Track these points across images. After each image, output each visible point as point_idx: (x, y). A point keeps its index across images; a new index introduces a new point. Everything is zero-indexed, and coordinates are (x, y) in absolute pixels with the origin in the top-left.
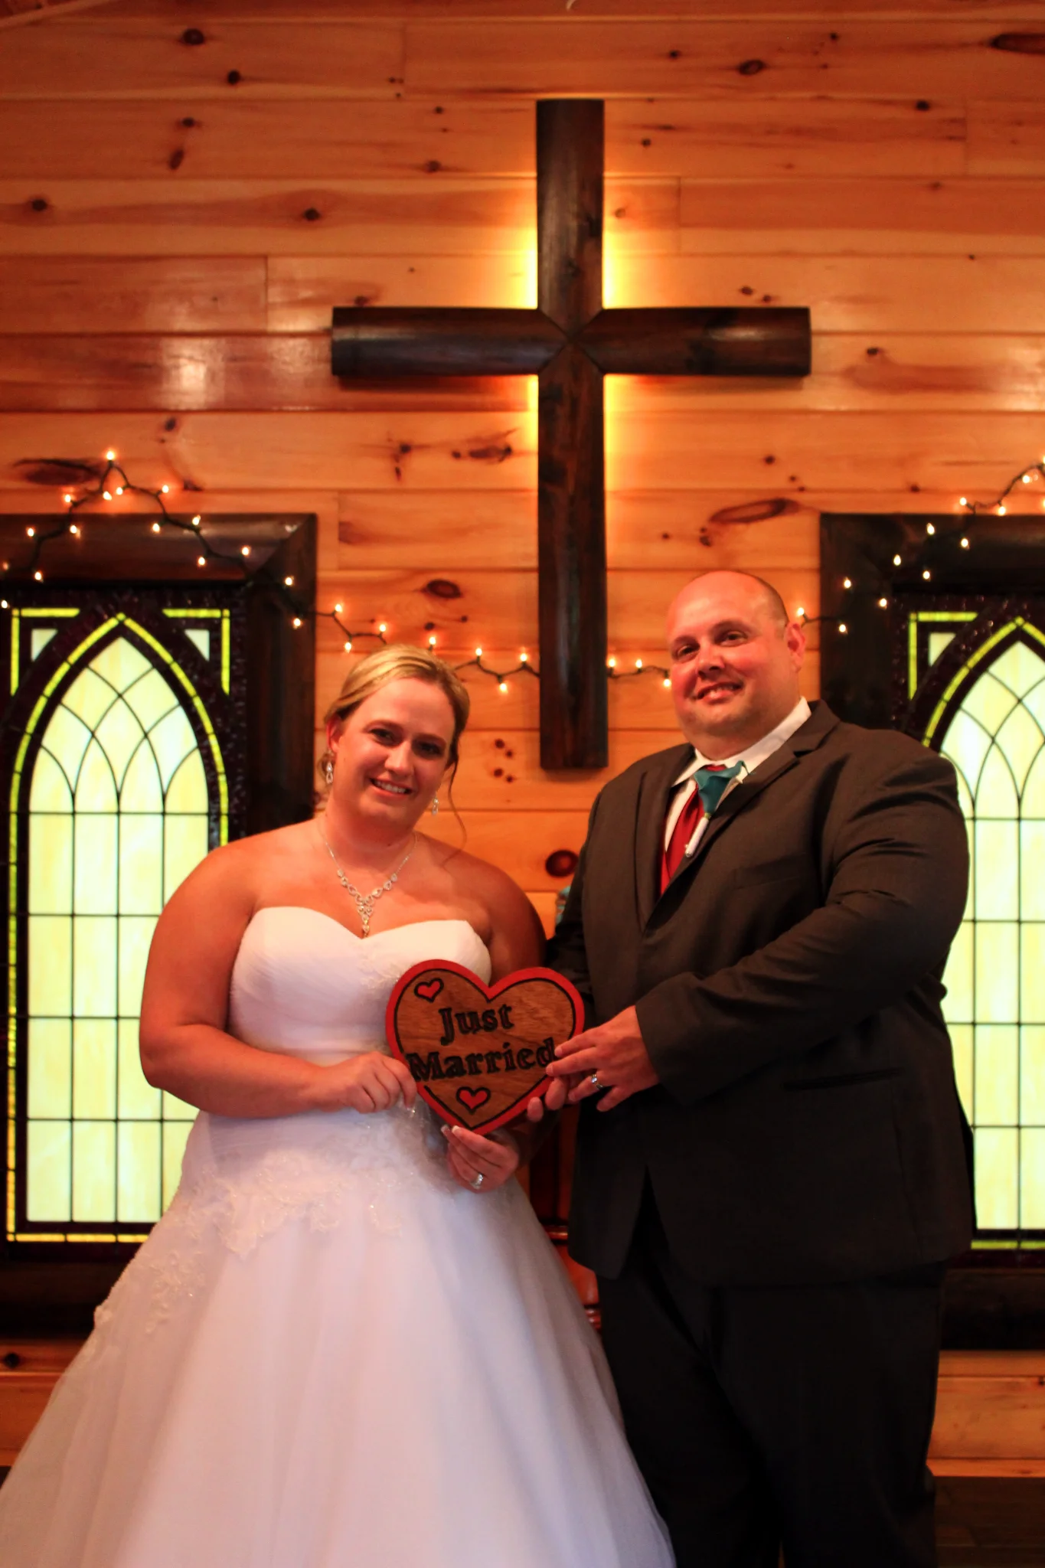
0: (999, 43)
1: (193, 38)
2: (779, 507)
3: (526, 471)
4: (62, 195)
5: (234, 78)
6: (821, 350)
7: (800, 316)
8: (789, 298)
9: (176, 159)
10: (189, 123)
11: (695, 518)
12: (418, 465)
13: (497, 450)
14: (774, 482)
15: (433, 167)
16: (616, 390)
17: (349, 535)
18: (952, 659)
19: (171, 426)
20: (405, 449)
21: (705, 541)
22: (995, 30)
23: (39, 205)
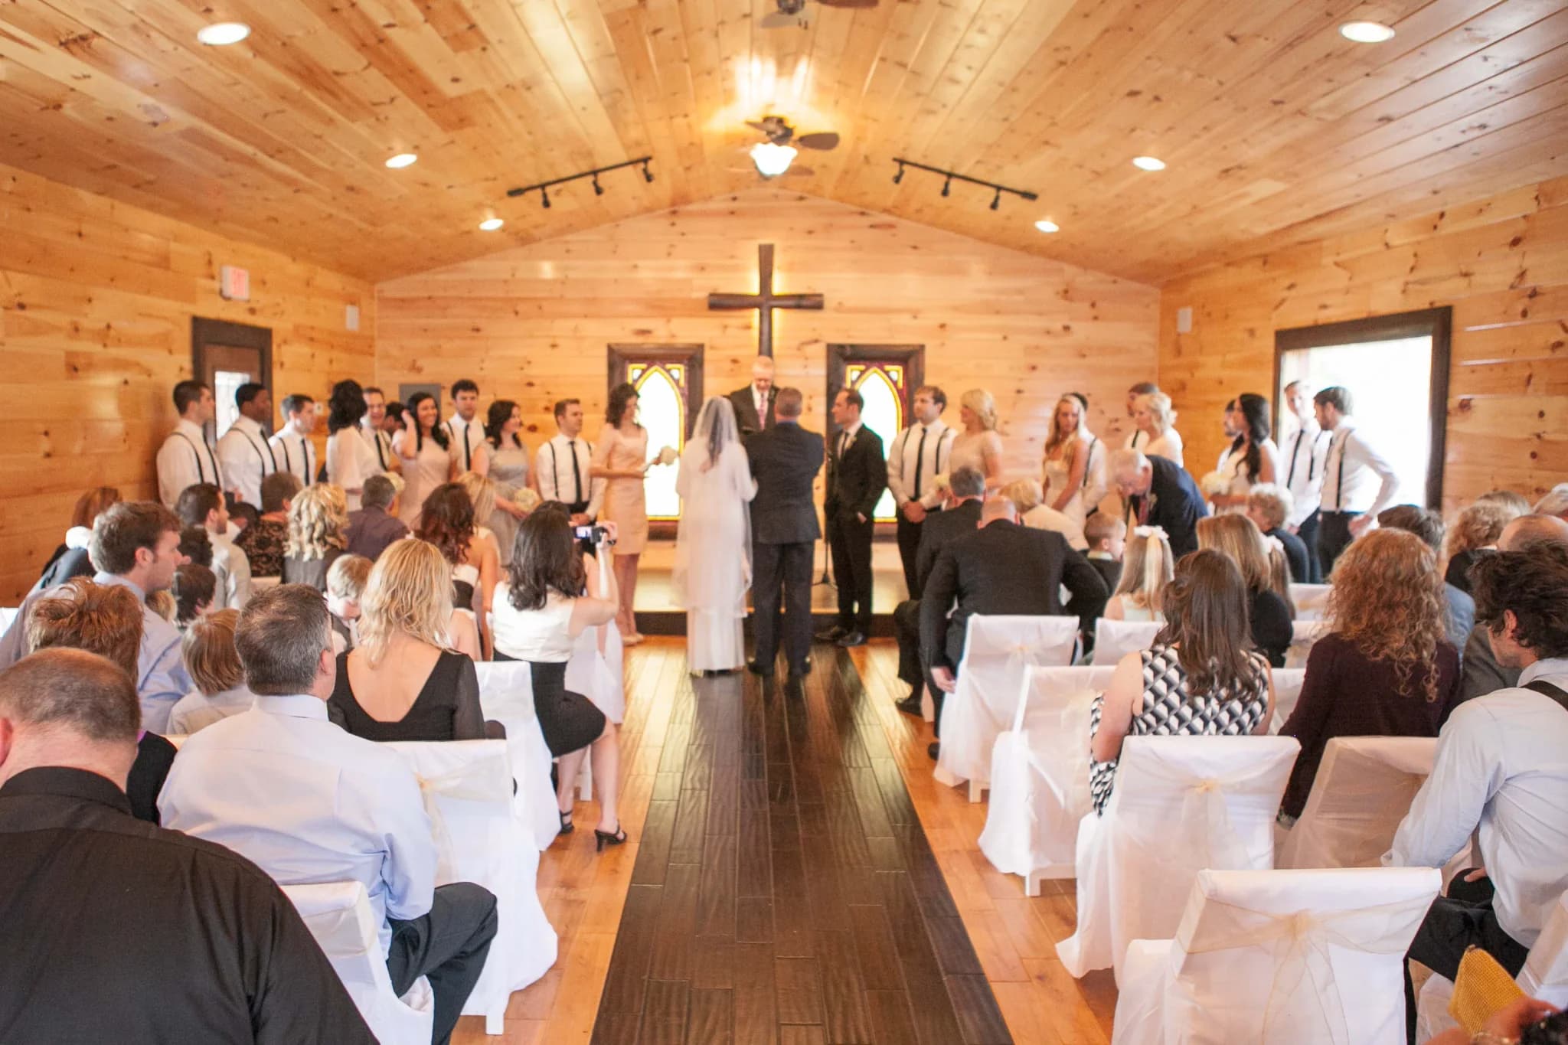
0: (872, 226)
1: (673, 224)
2: (816, 341)
3: (755, 333)
4: (640, 263)
5: (683, 234)
6: (826, 304)
7: (820, 295)
8: (818, 291)
9: (669, 254)
10: (672, 246)
11: (796, 343)
12: (729, 331)
13: (748, 327)
14: (814, 336)
15: (732, 257)
16: (777, 313)
17: (712, 348)
18: (859, 377)
19: (669, 321)
20: (726, 327)
21: (799, 349)
22: (870, 223)
23: (636, 266)
